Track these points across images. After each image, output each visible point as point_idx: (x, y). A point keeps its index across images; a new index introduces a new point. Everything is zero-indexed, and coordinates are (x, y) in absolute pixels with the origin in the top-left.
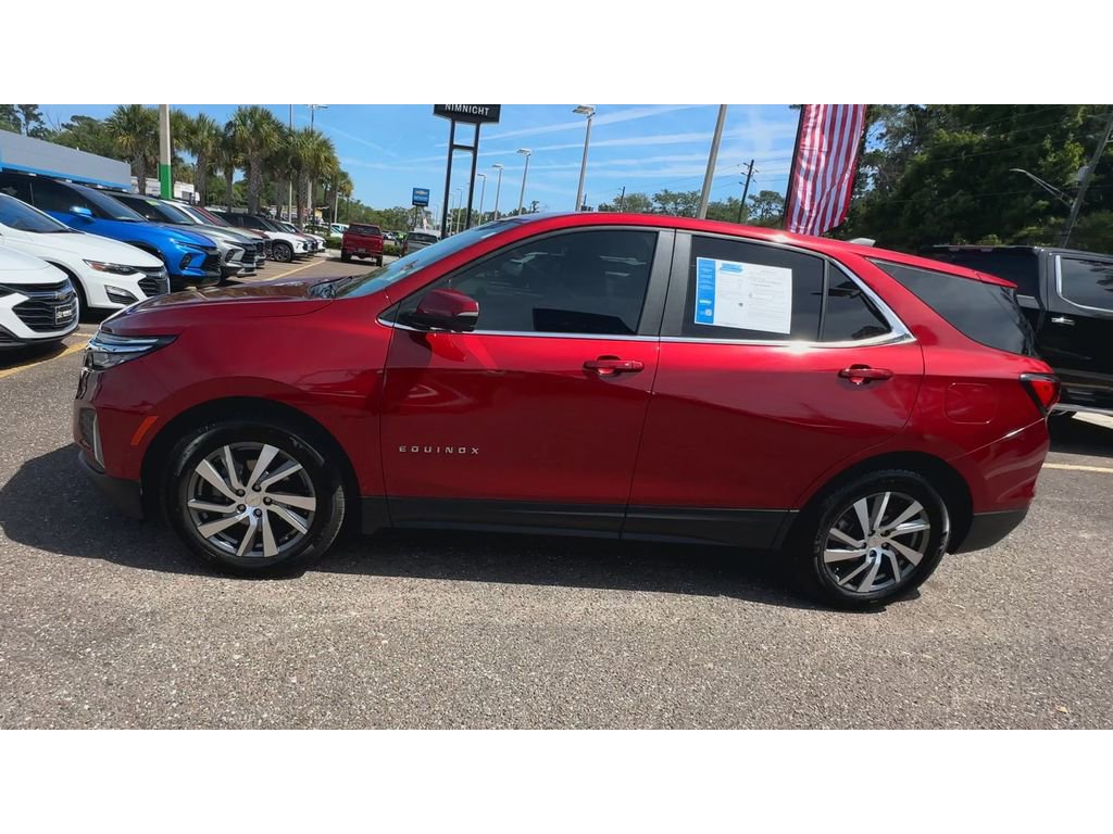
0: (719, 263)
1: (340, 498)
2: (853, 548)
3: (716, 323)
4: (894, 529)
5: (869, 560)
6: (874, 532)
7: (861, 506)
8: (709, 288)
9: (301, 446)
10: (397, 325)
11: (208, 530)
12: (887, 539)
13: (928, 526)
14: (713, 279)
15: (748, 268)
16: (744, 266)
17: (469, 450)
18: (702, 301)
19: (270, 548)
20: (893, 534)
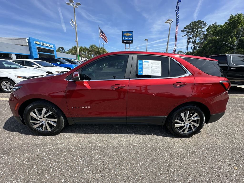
0: (143, 61)
1: (62, 118)
2: (182, 124)
3: (143, 74)
4: (191, 119)
5: (186, 126)
6: (186, 120)
7: (182, 115)
8: (141, 67)
9: (51, 108)
10: (69, 80)
11: (35, 126)
12: (190, 121)
13: (200, 118)
14: (142, 65)
15: (151, 62)
16: (150, 61)
17: (88, 107)
18: (139, 70)
19: (49, 130)
20: (191, 120)
